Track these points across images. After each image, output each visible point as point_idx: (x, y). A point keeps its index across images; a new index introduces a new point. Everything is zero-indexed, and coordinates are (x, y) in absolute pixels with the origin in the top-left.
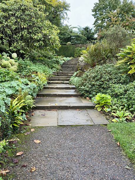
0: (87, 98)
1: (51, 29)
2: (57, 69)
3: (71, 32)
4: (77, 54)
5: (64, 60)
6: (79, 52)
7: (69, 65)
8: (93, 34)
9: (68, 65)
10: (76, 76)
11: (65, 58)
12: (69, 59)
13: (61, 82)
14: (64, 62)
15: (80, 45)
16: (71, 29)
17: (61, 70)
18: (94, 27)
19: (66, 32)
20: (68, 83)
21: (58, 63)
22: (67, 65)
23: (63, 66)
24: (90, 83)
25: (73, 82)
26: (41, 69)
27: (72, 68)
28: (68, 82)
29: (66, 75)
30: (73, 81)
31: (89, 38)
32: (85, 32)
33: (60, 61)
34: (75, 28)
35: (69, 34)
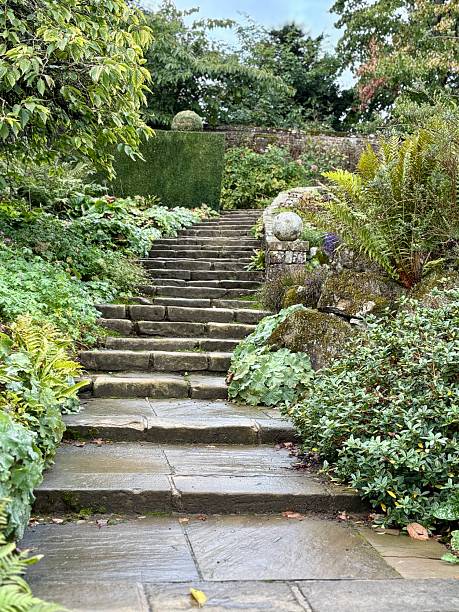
0: (416, 530)
1: (93, 19)
2: (120, 282)
3: (197, 50)
4: (233, 187)
5: (155, 225)
6: (245, 175)
7: (193, 256)
8: (333, 66)
9: (184, 255)
10: (276, 342)
11: (160, 213)
12: (185, 216)
13: (173, 386)
14: (156, 234)
15: (253, 131)
16: (199, 29)
17: (149, 292)
18: (338, 26)
19: (168, 51)
20: (222, 394)
21: (121, 244)
22: (179, 255)
23: (159, 266)
24: (424, 410)
25: (258, 387)
26: (30, 285)
27: (219, 276)
28: (219, 382)
29: (192, 333)
30: (258, 378)
31: (307, 94)
32: (281, 55)
33: (137, 232)
34: (220, 24)
35: (186, 61)
